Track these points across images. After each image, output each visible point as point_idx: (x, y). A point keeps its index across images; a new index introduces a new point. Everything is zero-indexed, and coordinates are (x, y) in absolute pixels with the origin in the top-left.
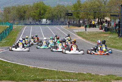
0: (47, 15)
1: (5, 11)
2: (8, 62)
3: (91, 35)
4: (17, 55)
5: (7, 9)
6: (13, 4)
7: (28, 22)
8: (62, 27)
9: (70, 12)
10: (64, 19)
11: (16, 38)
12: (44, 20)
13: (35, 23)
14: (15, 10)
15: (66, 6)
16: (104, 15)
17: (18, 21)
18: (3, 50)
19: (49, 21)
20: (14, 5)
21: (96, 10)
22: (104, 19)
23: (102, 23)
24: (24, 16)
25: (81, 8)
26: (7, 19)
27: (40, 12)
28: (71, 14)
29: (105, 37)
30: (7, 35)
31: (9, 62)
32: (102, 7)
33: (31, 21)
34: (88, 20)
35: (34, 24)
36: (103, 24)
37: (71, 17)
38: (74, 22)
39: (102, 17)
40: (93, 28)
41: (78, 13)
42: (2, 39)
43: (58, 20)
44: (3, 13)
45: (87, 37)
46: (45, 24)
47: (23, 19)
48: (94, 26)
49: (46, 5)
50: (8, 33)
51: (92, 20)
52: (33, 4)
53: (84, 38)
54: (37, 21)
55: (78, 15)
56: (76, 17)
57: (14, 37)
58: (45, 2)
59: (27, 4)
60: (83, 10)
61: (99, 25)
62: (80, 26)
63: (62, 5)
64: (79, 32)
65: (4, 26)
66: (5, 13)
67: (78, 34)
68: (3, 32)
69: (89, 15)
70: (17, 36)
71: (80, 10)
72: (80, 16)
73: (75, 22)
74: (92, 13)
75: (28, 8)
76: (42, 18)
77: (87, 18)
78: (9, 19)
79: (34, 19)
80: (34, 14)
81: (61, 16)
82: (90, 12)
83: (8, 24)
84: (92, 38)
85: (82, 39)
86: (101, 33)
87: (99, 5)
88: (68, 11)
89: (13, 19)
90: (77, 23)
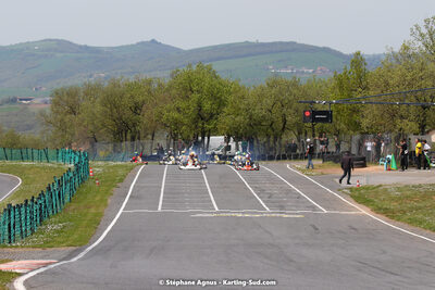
0: (226, 120)
1: (56, 104)
3: (407, 197)
4: (106, 284)
5: (65, 98)
6: (91, 76)
7: (149, 148)
8: (288, 165)
9: (321, 105)
10: (300, 133)
11: (100, 215)
12: (217, 141)
14: (98, 99)
15: (303, 82)
17: (110, 147)
18: (51, 263)
19: (237, 145)
20: (92, 81)
21: (428, 98)
24: (134, 125)
25: (366, 88)
26: (67, 136)
27: (200, 107)
28: (328, 116)
30: (67, 201)
33: (163, 143)
34: (397, 140)
37: (327, 125)
41: (355, 111)
42: (46, 220)
43: (272, 139)
44: (48, 112)
45: (393, 205)
47: (129, 137)
49: (224, 77)
50: (72, 195)
51: (413, 139)
52: (172, 75)
53: (378, 210)
54: (187, 143)
55: (356, 118)
56: (348, 125)
57: (93, 210)
58: (217, 67)
59: (147, 76)
60: (373, 100)
62: (362, 162)
63: (290, 79)
64: (358, 189)
65: (53, 164)
66: (57, 113)
67: (357, 194)
68: (49, 189)
69: (402, 117)
70: (106, 205)
71: (364, 98)
72: (365, 123)
73: (344, 147)
74: (412, 109)
75: (149, 92)
76: (207, 133)
77: (391, 131)
78: (73, 135)
79: (175, 137)
80: (176, 115)
81: (285, 122)
82: (404, 106)
83: (68, 156)
84: (411, 210)
85: (373, 216)
88: (312, 103)
89: (88, 138)
90: (353, 152)
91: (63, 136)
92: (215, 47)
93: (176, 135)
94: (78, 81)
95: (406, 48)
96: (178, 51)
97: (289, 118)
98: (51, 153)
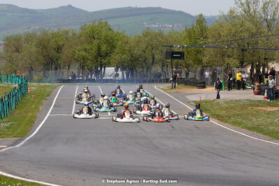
0: (116, 57)
1: (7, 46)
2: (13, 178)
3: (231, 108)
4: (39, 162)
6: (29, 28)
7: (66, 74)
8: (155, 86)
9: (177, 48)
10: (163, 66)
11: (35, 117)
12: (110, 70)
13: (87, 77)
14: (34, 43)
15: (166, 33)
16: (267, 57)
17: (42, 72)
19: (123, 74)
20: (30, 31)
21: (246, 44)
22: (268, 68)
23: (260, 78)
24: (57, 60)
25: (206, 37)
26: (14, 66)
27: (99, 48)
28: (181, 55)
29: (269, 113)
30: (13, 108)
31: (16, 179)
32: (262, 35)
33: (76, 72)
34: (226, 71)
35: (82, 81)
36: (266, 80)
37: (180, 61)
38: (187, 74)
39: (263, 61)
40: (238, 91)
41: (199, 52)
43: (145, 70)
44: (2, 50)
45: (223, 113)
46: (111, 80)
47: (53, 67)
48: (241, 85)
49: (115, 30)
50: (16, 105)
51: (235, 69)
52: (81, 28)
53: (213, 116)
54: (91, 72)
55: (199, 56)
56: (194, 61)
57: (30, 114)
58: (111, 23)
59: (66, 28)
60: (211, 45)
61: (253, 83)
62: (203, 85)
63: (157, 31)
64: (201, 102)
65: (4, 84)
66: (7, 51)
68: (2, 100)
69: (229, 56)
70: (38, 111)
71: (205, 44)
72: (205, 60)
73: (191, 75)
74: (235, 51)
75: (67, 39)
76: (103, 65)
77: (222, 65)
78: (18, 66)
79: (83, 68)
80: (84, 54)
81: (154, 59)
82: (230, 49)
83: (14, 79)
84: (234, 116)
86: (259, 103)
87: (254, 31)
88: (172, 46)
89: (27, 67)
90: (197, 78)
91: (11, 66)
92: (109, 11)
93: (84, 66)
94: (21, 31)
95: (232, 12)
96: (85, 12)
97: (156, 56)
98: (4, 77)
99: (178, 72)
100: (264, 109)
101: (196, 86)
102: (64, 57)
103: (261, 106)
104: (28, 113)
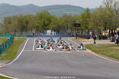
0: (52, 26)
1: (5, 21)
2: (8, 78)
3: (101, 47)
4: (19, 70)
5: (8, 20)
6: (15, 14)
7: (30, 33)
8: (68, 38)
9: (77, 22)
10: (72, 30)
11: (17, 52)
12: (49, 32)
13: (39, 34)
14: (17, 20)
15: (73, 16)
16: (116, 26)
17: (20, 33)
18: (3, 65)
19: (54, 33)
21: (107, 20)
22: (116, 30)
23: (113, 35)
24: (26, 27)
25: (90, 18)
26: (8, 30)
27: (44, 22)
28: (79, 25)
29: (117, 50)
30: (8, 48)
32: (114, 16)
33: (34, 32)
34: (98, 32)
35: (37, 36)
36: (115, 36)
37: (79, 28)
38: (82, 33)
41: (87, 24)
42: (2, 53)
43: (64, 31)
44: (3, 23)
45: (97, 50)
46: (50, 36)
47: (25, 30)
49: (51, 14)
50: (9, 46)
51: (102, 31)
52: (37, 14)
53: (93, 51)
54: (41, 32)
55: (87, 26)
56: (85, 27)
57: (15, 50)
58: (49, 11)
59: (30, 14)
60: (92, 21)
61: (110, 37)
62: (88, 38)
63: (69, 15)
64: (88, 45)
65: (4, 38)
66: (5, 23)
67: (87, 46)
68: (3, 44)
69: (99, 26)
70: (18, 49)
71: (89, 20)
72: (89, 27)
73: (84, 34)
74: (102, 23)
75: (30, 18)
76: (46, 29)
77: (97, 29)
78: (10, 30)
79: (37, 31)
80: (38, 24)
82: (100, 23)
83: (8, 35)
84: (102, 51)
85: (91, 52)
86: (113, 45)
87: (110, 15)
88: (75, 21)
89: (14, 30)
90: (86, 35)
91: (7, 30)
92: (48, 6)
93: (38, 30)
94: (11, 15)
95: (101, 7)
96: (39, 7)
97: (69, 26)
98: (4, 34)
99: (78, 32)
100: (115, 48)
101: (86, 38)
102: (29, 26)
103: (113, 47)
104: (14, 49)
